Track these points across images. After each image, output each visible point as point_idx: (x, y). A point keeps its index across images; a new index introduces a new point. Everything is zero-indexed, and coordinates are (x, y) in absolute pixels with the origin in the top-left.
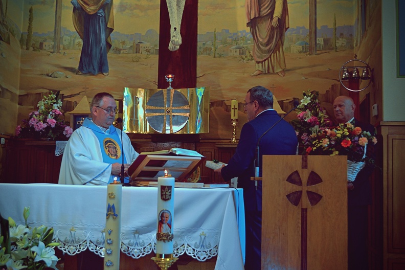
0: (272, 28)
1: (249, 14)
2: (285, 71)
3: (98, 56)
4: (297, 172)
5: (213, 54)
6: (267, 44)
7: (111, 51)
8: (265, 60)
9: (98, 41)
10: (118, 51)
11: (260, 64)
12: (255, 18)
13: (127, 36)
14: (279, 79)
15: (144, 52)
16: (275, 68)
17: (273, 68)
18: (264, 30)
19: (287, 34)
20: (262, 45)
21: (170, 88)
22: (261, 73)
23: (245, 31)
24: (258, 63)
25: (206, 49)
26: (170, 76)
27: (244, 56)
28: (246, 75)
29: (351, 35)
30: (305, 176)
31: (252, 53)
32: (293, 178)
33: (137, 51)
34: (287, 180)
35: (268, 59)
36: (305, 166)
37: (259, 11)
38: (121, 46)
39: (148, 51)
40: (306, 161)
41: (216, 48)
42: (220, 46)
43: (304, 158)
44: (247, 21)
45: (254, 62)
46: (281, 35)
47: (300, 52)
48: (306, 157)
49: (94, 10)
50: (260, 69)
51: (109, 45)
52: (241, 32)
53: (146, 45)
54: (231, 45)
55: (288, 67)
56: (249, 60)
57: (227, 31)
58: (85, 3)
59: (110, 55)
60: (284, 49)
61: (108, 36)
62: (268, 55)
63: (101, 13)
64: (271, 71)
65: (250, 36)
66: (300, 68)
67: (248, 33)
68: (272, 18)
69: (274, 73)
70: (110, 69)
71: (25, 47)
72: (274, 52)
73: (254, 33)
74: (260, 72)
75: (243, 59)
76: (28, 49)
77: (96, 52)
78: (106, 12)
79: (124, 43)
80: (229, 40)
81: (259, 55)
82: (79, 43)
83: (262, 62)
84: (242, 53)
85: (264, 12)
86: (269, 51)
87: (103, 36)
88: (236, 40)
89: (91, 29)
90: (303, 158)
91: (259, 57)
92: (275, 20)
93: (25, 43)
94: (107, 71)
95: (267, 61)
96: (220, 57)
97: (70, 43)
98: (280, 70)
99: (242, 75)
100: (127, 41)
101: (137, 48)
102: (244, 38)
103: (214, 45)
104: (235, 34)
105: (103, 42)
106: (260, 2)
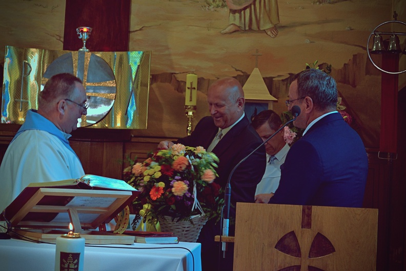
2: (277, 28)
4: (292, 233)
8: (245, 9)
11: (237, 15)
14: (268, 41)
16: (262, 22)
17: (258, 22)
21: (84, 49)
22: (238, 30)
24: (234, 12)
26: (85, 29)
28: (212, 32)
30: (306, 240)
32: (287, 244)
34: (276, 247)
35: (249, 6)
36: (307, 222)
40: (309, 215)
43: (306, 210)
45: (226, 10)
48: (310, 209)
50: (237, 23)
55: (284, 20)
56: (218, 6)
62: (250, 1)
64: (254, 26)
66: (303, 24)
69: (259, 31)
74: (237, 28)
75: (209, 5)
83: (239, 11)
90: (304, 211)
91: (235, 3)
95: (248, 11)
98: (269, 26)
99: (206, 32)
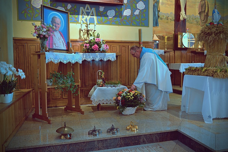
0: (205, 15)
1: (199, 10)
3: (155, 20)
6: (204, 20)
7: (159, 19)
8: (203, 25)
9: (155, 15)
10: (161, 19)
12: (201, 12)
13: (164, 14)
15: (170, 20)
18: (203, 15)
19: (209, 18)
20: (202, 20)
23: (198, 16)
24: (201, 26)
29: (224, 20)
33: (168, 20)
37: (202, 10)
38: (162, 17)
39: (171, 20)
41: (190, 21)
42: (191, 20)
44: (198, 12)
46: (207, 18)
50: (202, 28)
51: (159, 17)
53: (170, 17)
54: (194, 20)
57: (193, 15)
59: (159, 20)
61: (158, 13)
65: (199, 17)
67: (198, 17)
68: (205, 12)
70: (159, 25)
73: (200, 16)
75: (198, 25)
77: (154, 18)
78: (157, 4)
79: (163, 16)
80: (194, 18)
84: (197, 23)
85: (203, 10)
86: (204, 23)
87: (157, 13)
88: (196, 18)
92: (206, 13)
94: (158, 26)
96: (191, 23)
99: (197, 30)
100: (164, 16)
101: (167, 18)
102: (198, 18)
103: (190, 19)
104: (195, 16)
105: (157, 15)
106: (202, 7)
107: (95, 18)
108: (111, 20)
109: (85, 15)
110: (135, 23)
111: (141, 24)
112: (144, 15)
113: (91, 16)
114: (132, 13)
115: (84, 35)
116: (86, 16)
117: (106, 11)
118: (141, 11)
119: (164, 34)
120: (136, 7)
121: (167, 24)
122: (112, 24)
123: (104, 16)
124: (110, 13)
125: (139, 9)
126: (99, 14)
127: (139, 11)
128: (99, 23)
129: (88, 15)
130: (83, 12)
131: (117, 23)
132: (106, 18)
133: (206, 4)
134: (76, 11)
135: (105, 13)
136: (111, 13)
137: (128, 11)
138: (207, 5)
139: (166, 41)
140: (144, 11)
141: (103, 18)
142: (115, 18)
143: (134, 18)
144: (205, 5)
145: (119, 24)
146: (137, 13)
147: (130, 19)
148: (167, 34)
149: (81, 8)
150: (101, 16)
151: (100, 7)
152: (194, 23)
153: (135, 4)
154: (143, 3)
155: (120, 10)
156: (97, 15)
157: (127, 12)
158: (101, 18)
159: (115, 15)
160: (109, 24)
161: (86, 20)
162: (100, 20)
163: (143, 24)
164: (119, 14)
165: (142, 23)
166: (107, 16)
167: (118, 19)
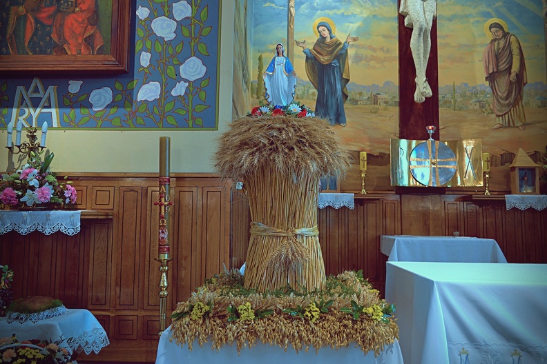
0: (511, 83)
1: (487, 68)
2: (525, 125)
3: (334, 107)
5: (452, 107)
6: (507, 98)
7: (348, 102)
8: (505, 114)
9: (334, 91)
10: (355, 102)
11: (501, 118)
12: (493, 72)
13: (364, 87)
15: (382, 104)
16: (515, 121)
17: (513, 122)
18: (502, 84)
19: (525, 89)
20: (501, 99)
21: (431, 139)
22: (502, 127)
23: (484, 85)
24: (499, 116)
25: (445, 102)
26: (430, 127)
27: (484, 110)
28: (486, 128)
31: (491, 106)
33: (376, 103)
35: (508, 113)
37: (497, 66)
38: (358, 97)
39: (386, 103)
41: (455, 102)
42: (459, 99)
44: (485, 75)
45: (494, 115)
46: (520, 90)
47: (539, 107)
49: (327, 60)
50: (501, 122)
52: (480, 86)
53: (383, 96)
54: (471, 98)
55: (528, 121)
56: (489, 113)
57: (466, 84)
58: (318, 52)
59: (347, 106)
60: (523, 103)
61: (343, 87)
62: (508, 109)
63: (335, 63)
64: (511, 124)
65: (489, 90)
66: (540, 122)
67: (486, 88)
68: (510, 73)
69: (514, 127)
70: (347, 120)
71: (255, 96)
72: (514, 106)
73: (493, 88)
74: (500, 126)
75: (484, 112)
76: (258, 98)
77: (332, 102)
78: (341, 62)
79: (361, 94)
80: (468, 93)
81: (498, 108)
82: (313, 94)
83: (502, 116)
84: (482, 107)
85: (503, 67)
86: (508, 105)
87: (339, 87)
88: (476, 94)
89: (326, 80)
91: (499, 111)
92: (513, 75)
93: (255, 91)
94: (344, 122)
95: (507, 115)
96: (460, 110)
97: (304, 93)
98: (520, 124)
99: (483, 128)
100: (364, 92)
101: (374, 100)
102: (483, 92)
103: (453, 98)
104: (474, 88)
105: (339, 92)
106: (497, 58)
107: (54, 111)
108: (98, 115)
109: (27, 107)
110: (171, 120)
111: (190, 123)
112: (203, 94)
113: (45, 107)
114: (166, 92)
115: (20, 160)
116: (32, 110)
117: (86, 91)
118: (194, 86)
119: (363, 146)
120: (178, 74)
121: (373, 115)
122: (103, 128)
123: (81, 106)
124: (97, 97)
125: (186, 81)
126: (67, 102)
127: (187, 84)
128: (65, 125)
129: (35, 106)
130: (23, 99)
131: (117, 122)
132: (85, 111)
133: (514, 47)
134: (6, 98)
135: (83, 98)
136: (102, 96)
137: (153, 88)
138: (516, 52)
139: (363, 166)
140: (204, 84)
141: (78, 110)
142: (113, 110)
143: (169, 107)
144: (511, 52)
145: (123, 126)
146: (179, 90)
147: (156, 111)
148: (376, 145)
149: (20, 89)
150: (72, 107)
151: (70, 82)
152: (471, 107)
153: (173, 65)
154: (199, 62)
155: (129, 86)
156: (61, 105)
157: (148, 92)
158: (72, 112)
159: (113, 101)
160: (95, 128)
161: (29, 119)
162: (69, 117)
163: (199, 121)
164: (125, 99)
165: (194, 119)
166: (90, 106)
167: (122, 110)
